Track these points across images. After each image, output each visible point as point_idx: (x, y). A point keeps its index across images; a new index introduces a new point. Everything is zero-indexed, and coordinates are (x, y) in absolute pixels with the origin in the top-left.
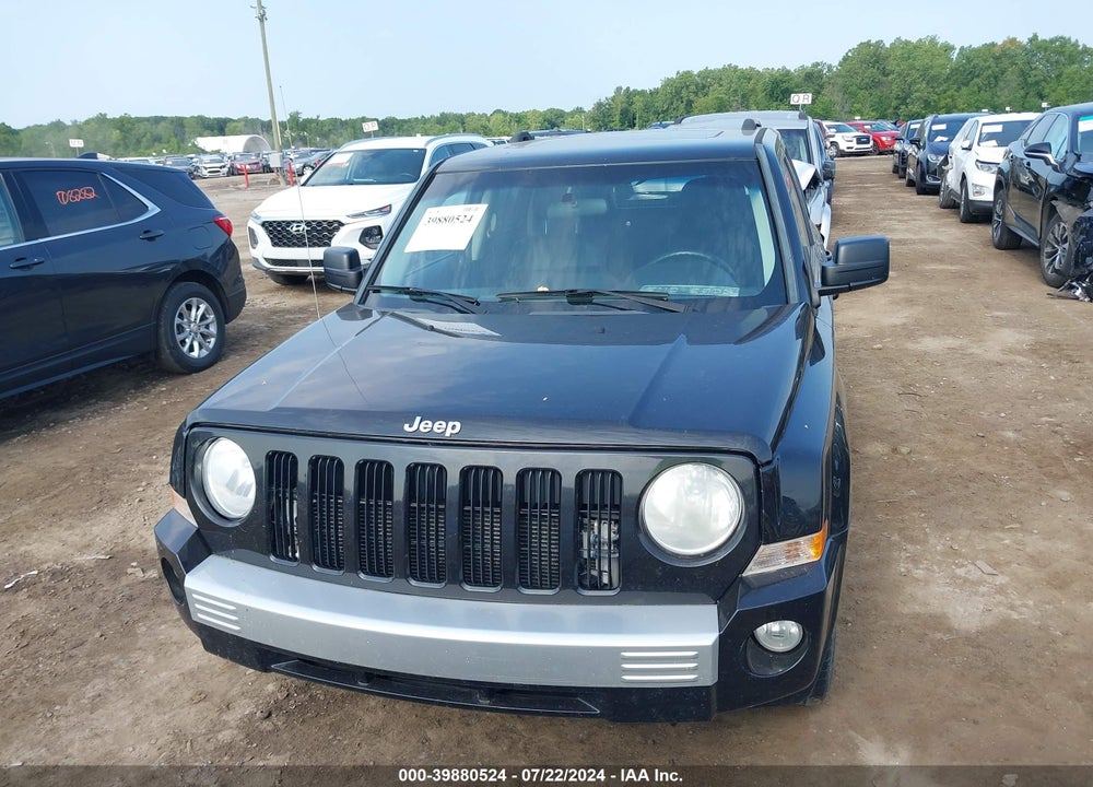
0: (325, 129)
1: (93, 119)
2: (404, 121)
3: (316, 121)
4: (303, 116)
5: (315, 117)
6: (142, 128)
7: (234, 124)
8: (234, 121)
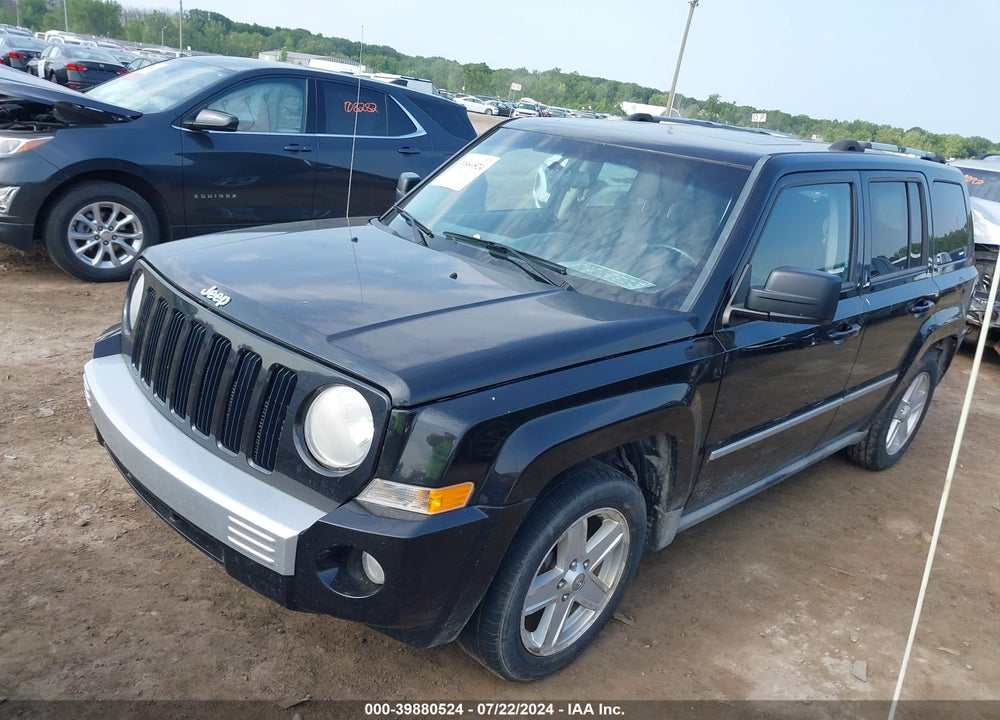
0: (738, 115)
1: (549, 72)
2: (816, 122)
3: (731, 107)
4: (721, 100)
5: (731, 103)
6: (584, 85)
7: (658, 96)
8: (660, 93)
